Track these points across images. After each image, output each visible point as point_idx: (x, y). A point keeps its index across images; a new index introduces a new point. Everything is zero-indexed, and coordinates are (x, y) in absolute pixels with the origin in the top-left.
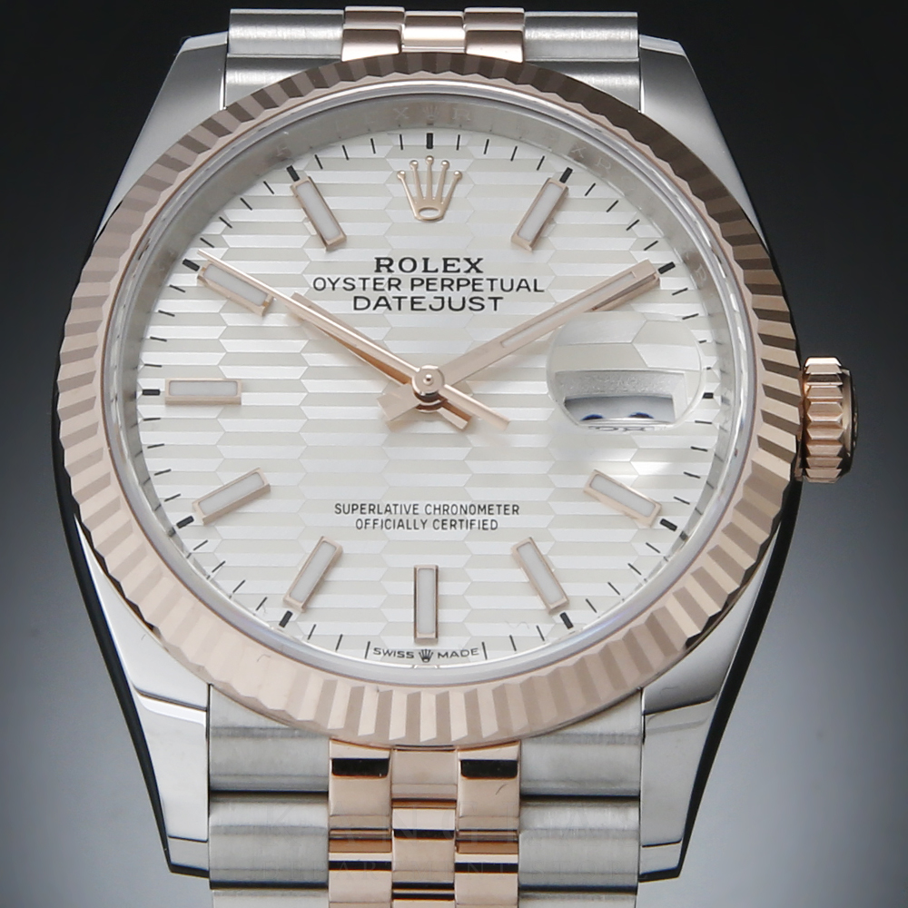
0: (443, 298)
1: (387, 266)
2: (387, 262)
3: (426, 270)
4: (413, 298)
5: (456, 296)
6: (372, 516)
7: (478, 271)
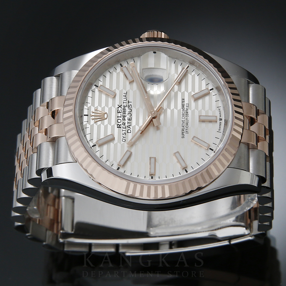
0: (128, 114)
1: (119, 125)
2: (118, 125)
3: (121, 117)
4: (128, 120)
5: (127, 110)
6: (185, 130)
7: (121, 106)
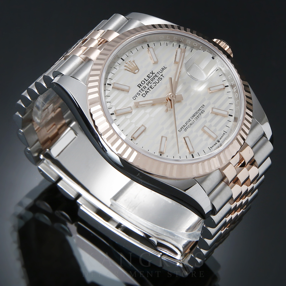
0: (154, 83)
1: (140, 86)
2: (140, 85)
4: (150, 87)
5: (156, 80)
6: (185, 127)
7: (154, 73)
